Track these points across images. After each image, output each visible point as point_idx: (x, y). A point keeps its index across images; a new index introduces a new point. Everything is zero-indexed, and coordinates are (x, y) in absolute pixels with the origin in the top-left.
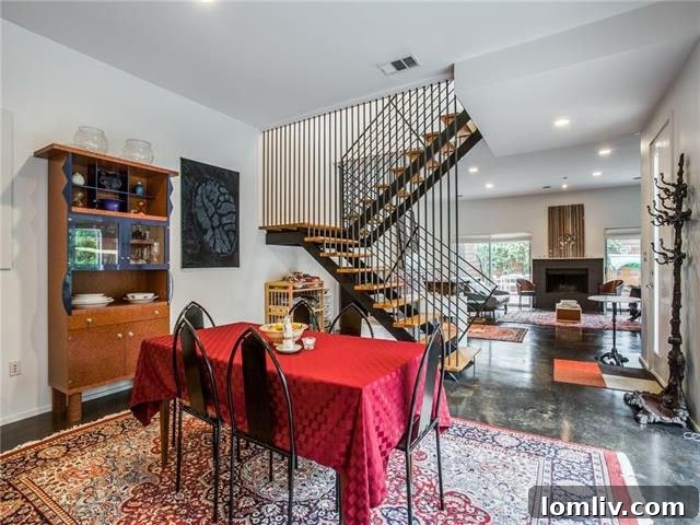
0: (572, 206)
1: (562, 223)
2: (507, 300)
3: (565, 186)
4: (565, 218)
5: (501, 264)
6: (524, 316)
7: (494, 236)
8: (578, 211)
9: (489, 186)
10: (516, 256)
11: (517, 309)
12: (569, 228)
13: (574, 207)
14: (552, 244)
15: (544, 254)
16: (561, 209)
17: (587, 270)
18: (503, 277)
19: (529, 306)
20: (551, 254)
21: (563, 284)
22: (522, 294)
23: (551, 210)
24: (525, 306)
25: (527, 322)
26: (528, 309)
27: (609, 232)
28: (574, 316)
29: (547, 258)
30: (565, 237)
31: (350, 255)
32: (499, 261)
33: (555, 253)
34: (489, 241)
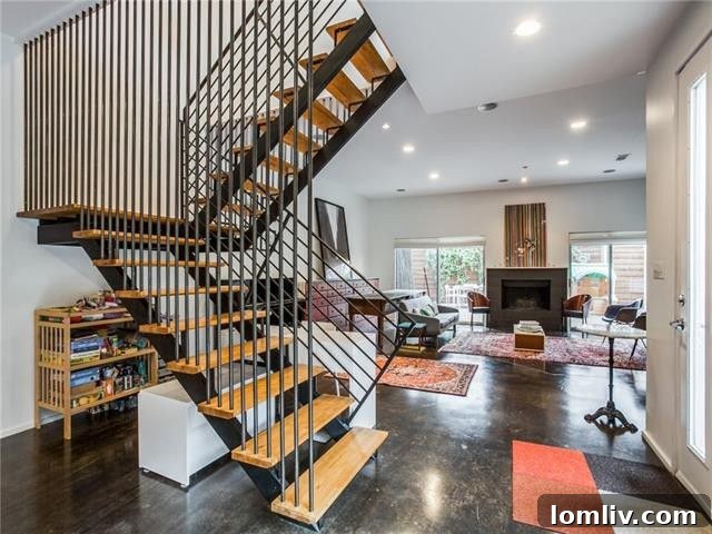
0: (532, 205)
1: (521, 225)
2: (455, 319)
3: (524, 180)
4: (524, 220)
5: (455, 273)
6: (475, 341)
7: (442, 240)
8: (539, 210)
9: (434, 176)
10: (471, 264)
11: (468, 328)
12: (529, 232)
13: (534, 207)
14: (509, 250)
15: (499, 262)
16: (520, 208)
17: (549, 281)
18: (456, 287)
19: (481, 325)
20: (508, 262)
21: (522, 298)
22: (474, 311)
23: (509, 209)
24: (478, 324)
25: (477, 352)
26: (480, 329)
27: (573, 236)
28: (536, 344)
29: (503, 267)
30: (524, 242)
31: (192, 264)
32: (452, 269)
33: (513, 261)
34: (437, 246)
